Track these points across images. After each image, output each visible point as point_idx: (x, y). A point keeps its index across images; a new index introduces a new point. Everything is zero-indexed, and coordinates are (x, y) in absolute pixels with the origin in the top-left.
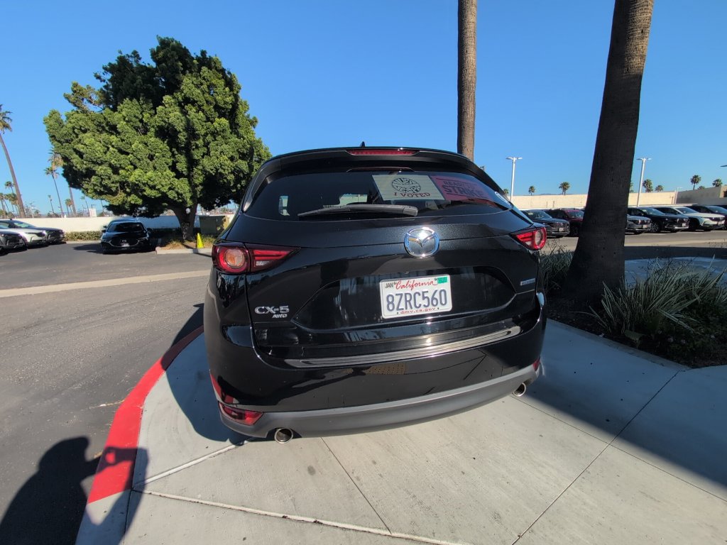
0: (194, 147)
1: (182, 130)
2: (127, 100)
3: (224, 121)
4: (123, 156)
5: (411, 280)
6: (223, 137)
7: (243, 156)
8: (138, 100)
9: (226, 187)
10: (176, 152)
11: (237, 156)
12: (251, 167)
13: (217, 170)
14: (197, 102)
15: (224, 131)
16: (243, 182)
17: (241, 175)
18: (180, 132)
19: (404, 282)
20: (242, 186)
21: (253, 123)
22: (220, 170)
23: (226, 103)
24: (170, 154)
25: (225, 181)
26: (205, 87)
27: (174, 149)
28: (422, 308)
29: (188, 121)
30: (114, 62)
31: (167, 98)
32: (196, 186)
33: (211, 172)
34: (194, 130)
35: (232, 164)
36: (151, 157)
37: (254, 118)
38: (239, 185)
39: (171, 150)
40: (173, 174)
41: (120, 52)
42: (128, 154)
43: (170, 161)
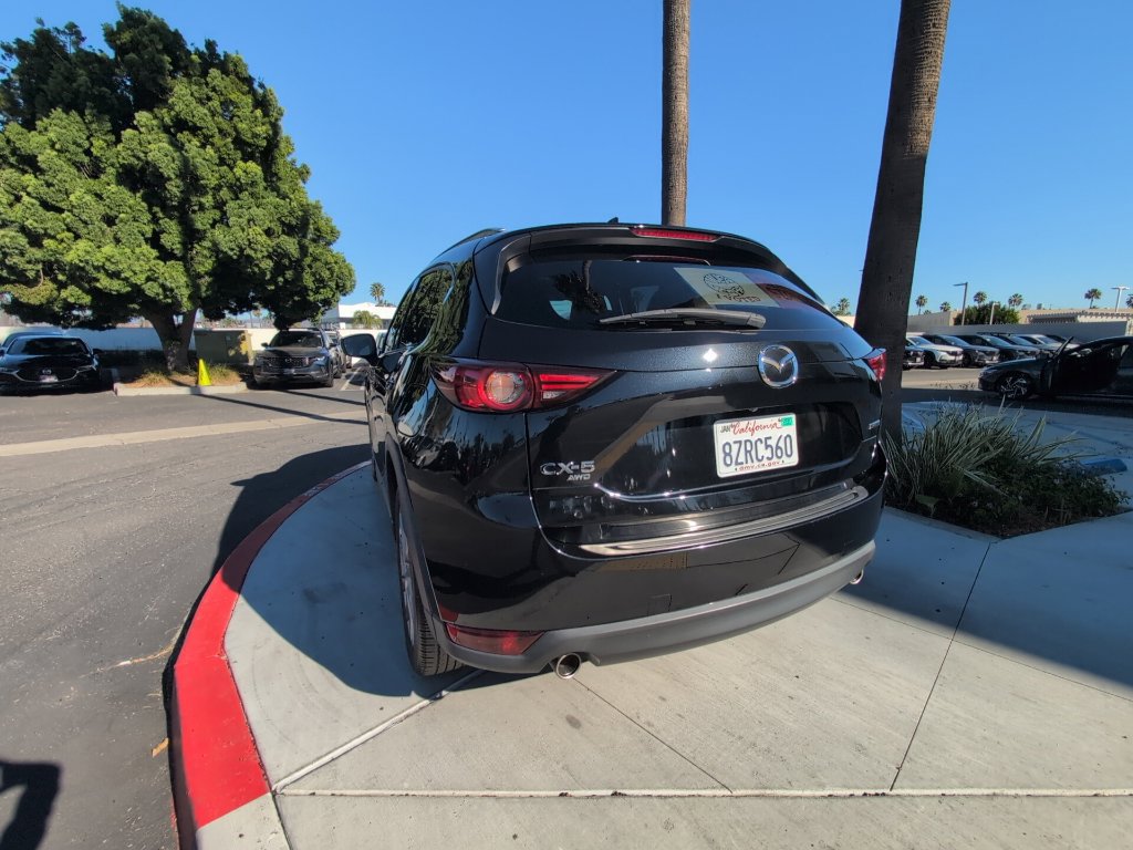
0: (196, 208)
1: (173, 176)
2: (58, 112)
3: (254, 168)
4: (50, 214)
5: (752, 422)
6: (252, 194)
7: (290, 230)
8: (82, 115)
9: (258, 281)
10: (160, 215)
11: (278, 228)
12: (303, 250)
13: (242, 250)
14: (200, 129)
15: (253, 184)
16: (289, 274)
17: (286, 262)
18: (169, 179)
19: (743, 423)
20: (286, 281)
21: (303, 173)
22: (248, 251)
23: (255, 136)
24: (149, 217)
25: (256, 270)
26: (215, 104)
27: (156, 209)
28: (765, 461)
29: (185, 161)
30: (28, 38)
31: (142, 117)
32: (199, 276)
33: (231, 253)
34: (196, 178)
35: (269, 242)
36: (110, 221)
37: (304, 166)
38: (281, 279)
39: (150, 210)
40: (155, 253)
41: (40, 22)
42: (60, 211)
43: (148, 230)
